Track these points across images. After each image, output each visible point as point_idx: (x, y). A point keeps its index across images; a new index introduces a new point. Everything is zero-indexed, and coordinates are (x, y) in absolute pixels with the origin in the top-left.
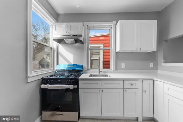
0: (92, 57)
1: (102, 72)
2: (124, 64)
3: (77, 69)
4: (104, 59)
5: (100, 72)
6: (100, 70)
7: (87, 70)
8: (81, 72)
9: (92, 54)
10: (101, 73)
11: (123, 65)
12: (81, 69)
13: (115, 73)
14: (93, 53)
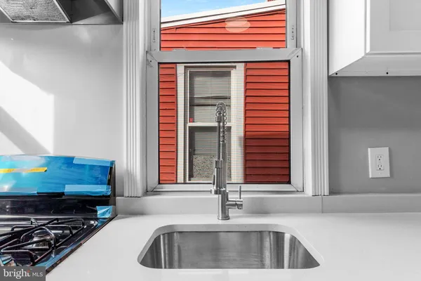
0: (192, 119)
1: (238, 206)
2: (385, 151)
3: (70, 189)
4: (249, 128)
5: (225, 206)
6: (225, 197)
7: (147, 192)
8: (101, 211)
9: (193, 104)
10: (232, 212)
11: (377, 161)
12: (102, 189)
13: (324, 211)
14: (196, 102)
